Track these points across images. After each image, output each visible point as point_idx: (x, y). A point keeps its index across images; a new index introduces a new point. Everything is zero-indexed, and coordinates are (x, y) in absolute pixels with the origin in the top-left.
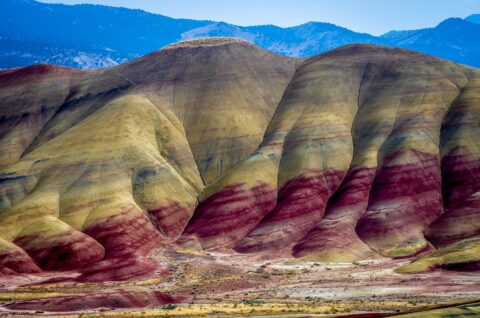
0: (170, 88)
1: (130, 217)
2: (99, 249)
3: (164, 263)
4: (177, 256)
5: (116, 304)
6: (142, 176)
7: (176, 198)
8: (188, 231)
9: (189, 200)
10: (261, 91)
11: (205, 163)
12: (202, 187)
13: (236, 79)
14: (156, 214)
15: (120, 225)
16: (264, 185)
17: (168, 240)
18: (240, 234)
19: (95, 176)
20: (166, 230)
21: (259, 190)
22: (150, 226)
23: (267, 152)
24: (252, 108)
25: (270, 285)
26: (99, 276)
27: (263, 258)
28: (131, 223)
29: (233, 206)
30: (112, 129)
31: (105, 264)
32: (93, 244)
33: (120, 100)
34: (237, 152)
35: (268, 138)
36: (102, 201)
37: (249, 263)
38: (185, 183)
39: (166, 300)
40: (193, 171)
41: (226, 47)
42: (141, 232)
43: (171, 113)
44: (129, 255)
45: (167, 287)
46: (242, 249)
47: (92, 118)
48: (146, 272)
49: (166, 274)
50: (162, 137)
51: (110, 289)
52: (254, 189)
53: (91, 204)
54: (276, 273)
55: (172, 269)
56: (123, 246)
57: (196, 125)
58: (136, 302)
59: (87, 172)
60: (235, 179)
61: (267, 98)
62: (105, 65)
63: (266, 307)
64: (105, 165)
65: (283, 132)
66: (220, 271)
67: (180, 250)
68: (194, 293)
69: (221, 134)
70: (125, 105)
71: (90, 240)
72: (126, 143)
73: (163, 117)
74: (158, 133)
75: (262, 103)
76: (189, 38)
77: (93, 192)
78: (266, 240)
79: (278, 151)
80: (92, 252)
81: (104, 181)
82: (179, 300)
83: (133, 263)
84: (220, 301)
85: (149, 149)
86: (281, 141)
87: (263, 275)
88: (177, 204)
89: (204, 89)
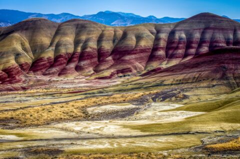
0: (25, 32)
1: (14, 67)
2: (6, 75)
3: (24, 79)
4: (27, 77)
5: (11, 90)
6: (17, 55)
7: (26, 61)
8: (30, 70)
9: (30, 61)
10: (49, 32)
11: (34, 52)
12: (34, 58)
13: (43, 29)
14: (21, 66)
15: (11, 69)
16: (50, 57)
17: (25, 73)
18: (44, 70)
19: (5, 56)
20: (24, 70)
21: (49, 59)
22: (20, 69)
23: (51, 48)
24: (47, 36)
25: (52, 84)
26: (7, 83)
27: (50, 77)
28: (15, 68)
29: (42, 63)
30: (9, 43)
31: (8, 79)
32: (4, 74)
33: (11, 35)
34: (43, 49)
35: (51, 44)
36: (7, 62)
37: (46, 78)
38: (29, 57)
39: (24, 89)
40: (31, 54)
41: (40, 20)
42: (17, 71)
43: (25, 38)
44: (14, 77)
45: (24, 85)
46: (44, 74)
47: (4, 40)
48: (19, 81)
49: (24, 82)
50: (23, 45)
51: (9, 86)
52: (48, 58)
53: (4, 63)
54: (54, 81)
55: (26, 80)
56: (13, 74)
57: (32, 41)
58: (16, 89)
59: (3, 55)
60: (42, 55)
61: (51, 34)
62: (8, 26)
63: (51, 90)
64: (7, 53)
65: (55, 43)
66: (39, 81)
67: (28, 75)
68: (32, 87)
69: (39, 44)
70: (12, 36)
71: (4, 73)
72: (13, 46)
73: (23, 39)
74: (21, 44)
75: (49, 35)
76: (30, 18)
77: (4, 60)
78: (51, 72)
79: (54, 48)
80: (4, 76)
81: (7, 57)
82: (28, 89)
83: (15, 79)
84: (38, 89)
85: (19, 48)
86: (55, 45)
87: (50, 82)
88: (27, 63)
89: (34, 32)
